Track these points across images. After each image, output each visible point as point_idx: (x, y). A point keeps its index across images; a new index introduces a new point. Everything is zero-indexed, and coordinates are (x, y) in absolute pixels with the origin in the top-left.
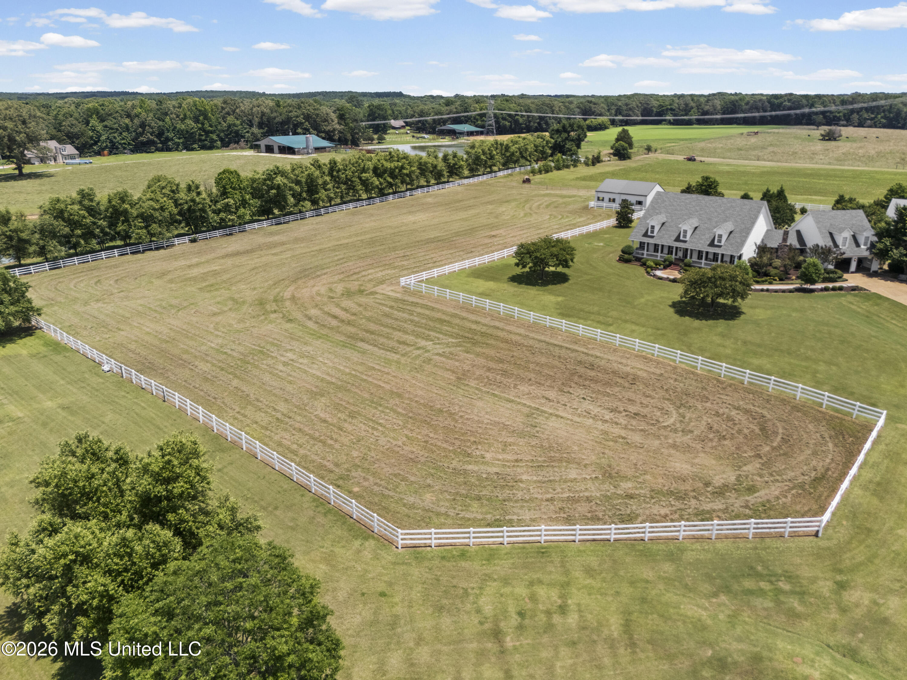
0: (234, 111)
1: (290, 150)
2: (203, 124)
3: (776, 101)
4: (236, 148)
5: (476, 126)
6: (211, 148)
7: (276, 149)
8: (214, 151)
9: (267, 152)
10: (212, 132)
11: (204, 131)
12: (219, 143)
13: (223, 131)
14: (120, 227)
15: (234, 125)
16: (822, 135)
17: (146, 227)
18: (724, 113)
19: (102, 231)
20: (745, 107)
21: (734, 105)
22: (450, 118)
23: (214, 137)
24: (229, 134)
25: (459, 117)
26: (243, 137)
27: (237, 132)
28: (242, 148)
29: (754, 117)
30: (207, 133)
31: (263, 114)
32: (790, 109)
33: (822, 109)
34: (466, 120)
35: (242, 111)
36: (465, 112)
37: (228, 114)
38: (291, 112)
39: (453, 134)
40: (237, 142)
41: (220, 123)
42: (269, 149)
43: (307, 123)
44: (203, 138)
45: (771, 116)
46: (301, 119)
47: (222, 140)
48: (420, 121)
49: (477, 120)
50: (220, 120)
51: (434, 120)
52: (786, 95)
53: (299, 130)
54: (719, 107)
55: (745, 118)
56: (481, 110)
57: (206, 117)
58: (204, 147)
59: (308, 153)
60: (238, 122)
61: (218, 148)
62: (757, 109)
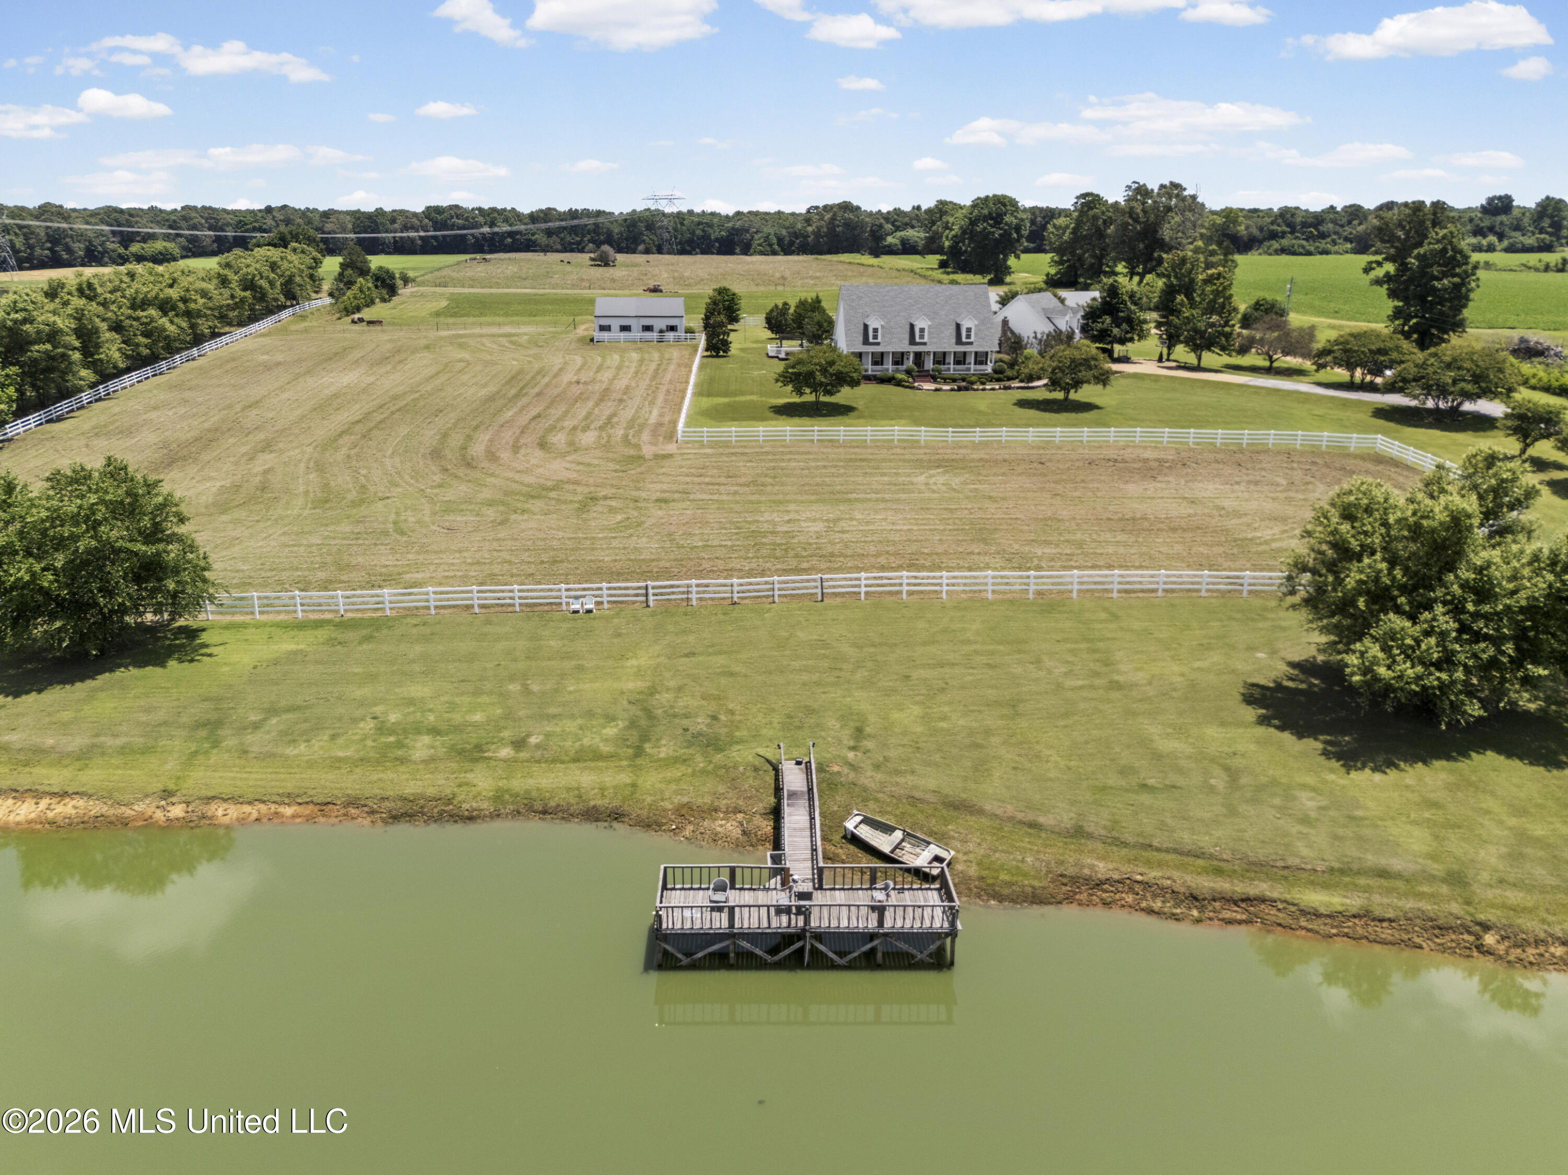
20: (396, 225)
32: (462, 227)
45: (437, 238)
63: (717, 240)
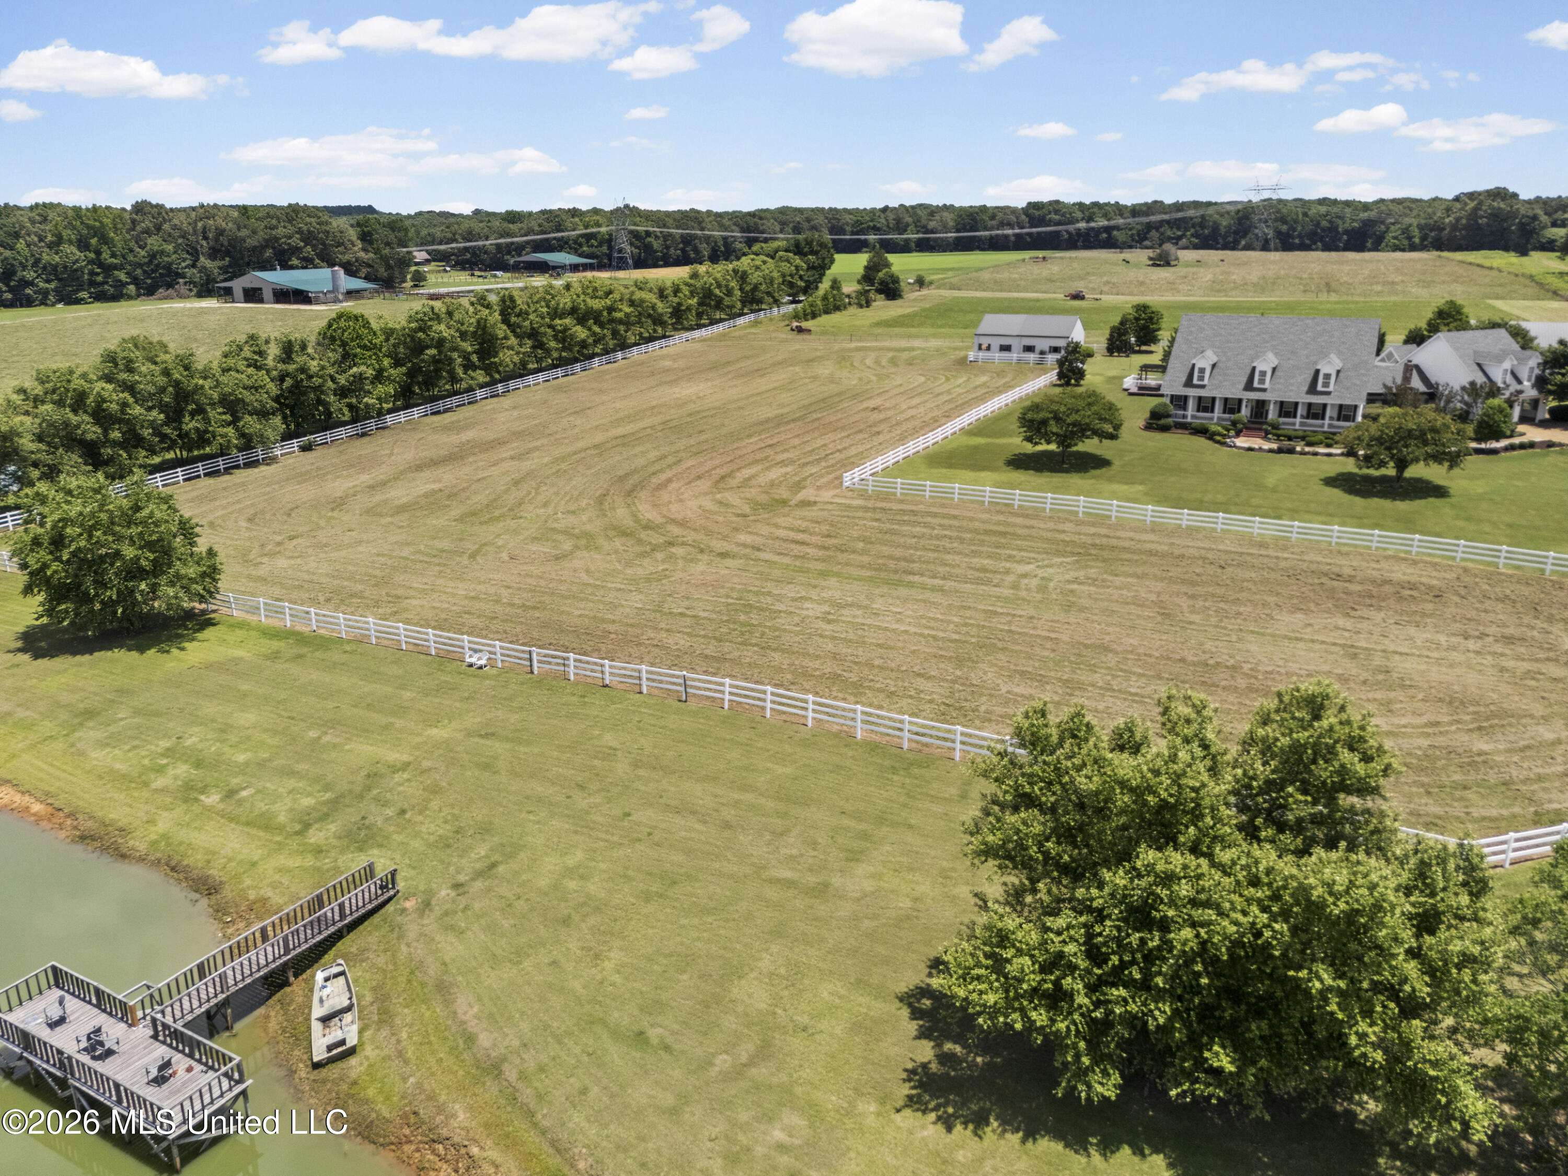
0: (158, 228)
1: (301, 296)
2: (98, 253)
3: (1037, 213)
4: (166, 298)
5: (580, 255)
6: (116, 297)
7: (268, 294)
8: (123, 303)
9: (246, 301)
10: (115, 267)
11: (101, 265)
12: (132, 287)
13: (140, 265)
14: (191, 424)
15: (162, 252)
16: (1150, 259)
17: (234, 423)
18: (958, 231)
19: (157, 432)
20: (990, 223)
21: (974, 219)
22: (528, 242)
23: (122, 276)
24: (153, 271)
25: (547, 240)
26: (183, 276)
27: (168, 267)
28: (181, 297)
29: (1006, 237)
30: (108, 269)
31: (221, 232)
32: (1058, 223)
33: (1106, 223)
34: (562, 245)
35: (175, 227)
36: (559, 230)
37: (147, 232)
38: (275, 227)
39: (543, 268)
40: (170, 286)
41: (131, 251)
42: (252, 295)
43: (309, 248)
44: (100, 279)
45: (1030, 234)
46: (296, 241)
47: (135, 281)
48: (466, 249)
49: (581, 245)
50: (132, 244)
51: (498, 246)
52: (1051, 203)
53: (295, 262)
54: (951, 224)
55: (991, 237)
56: (586, 227)
57: (104, 239)
58: (101, 297)
59: (336, 301)
60: (170, 248)
61: (130, 298)
62: (1010, 225)
63: (1346, 232)
